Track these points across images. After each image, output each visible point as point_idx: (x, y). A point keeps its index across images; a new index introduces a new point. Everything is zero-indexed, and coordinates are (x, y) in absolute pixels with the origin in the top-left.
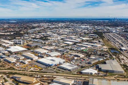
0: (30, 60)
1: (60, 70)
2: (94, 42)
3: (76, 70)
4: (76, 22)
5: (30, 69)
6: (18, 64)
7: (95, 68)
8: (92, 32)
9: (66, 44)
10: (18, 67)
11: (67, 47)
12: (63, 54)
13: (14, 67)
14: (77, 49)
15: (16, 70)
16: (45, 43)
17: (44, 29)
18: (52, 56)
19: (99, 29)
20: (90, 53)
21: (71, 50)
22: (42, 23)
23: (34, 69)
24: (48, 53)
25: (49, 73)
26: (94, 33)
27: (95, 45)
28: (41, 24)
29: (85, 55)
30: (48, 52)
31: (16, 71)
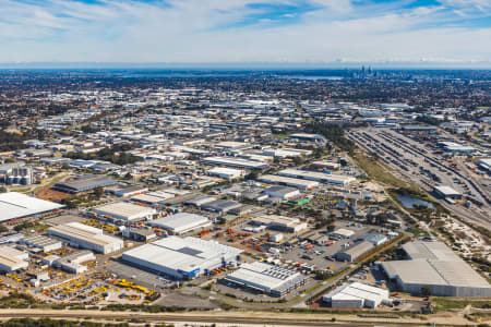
0: (90, 256)
1: (234, 297)
2: (322, 166)
3: (301, 292)
4: (221, 84)
5: (105, 295)
6: (45, 276)
7: (371, 278)
8: (299, 125)
9: (218, 176)
10: (47, 293)
11: (225, 192)
12: (222, 222)
13: (29, 292)
14: (266, 196)
15: (43, 304)
16: (128, 176)
17: (104, 113)
18: (177, 234)
19: (319, 114)
20: (325, 213)
21: (246, 201)
22: (84, 88)
23: (121, 297)
24: (156, 222)
25: (190, 310)
26: (308, 128)
27: (332, 177)
28: (86, 95)
29: (310, 222)
30: (155, 217)
31: (43, 308)
